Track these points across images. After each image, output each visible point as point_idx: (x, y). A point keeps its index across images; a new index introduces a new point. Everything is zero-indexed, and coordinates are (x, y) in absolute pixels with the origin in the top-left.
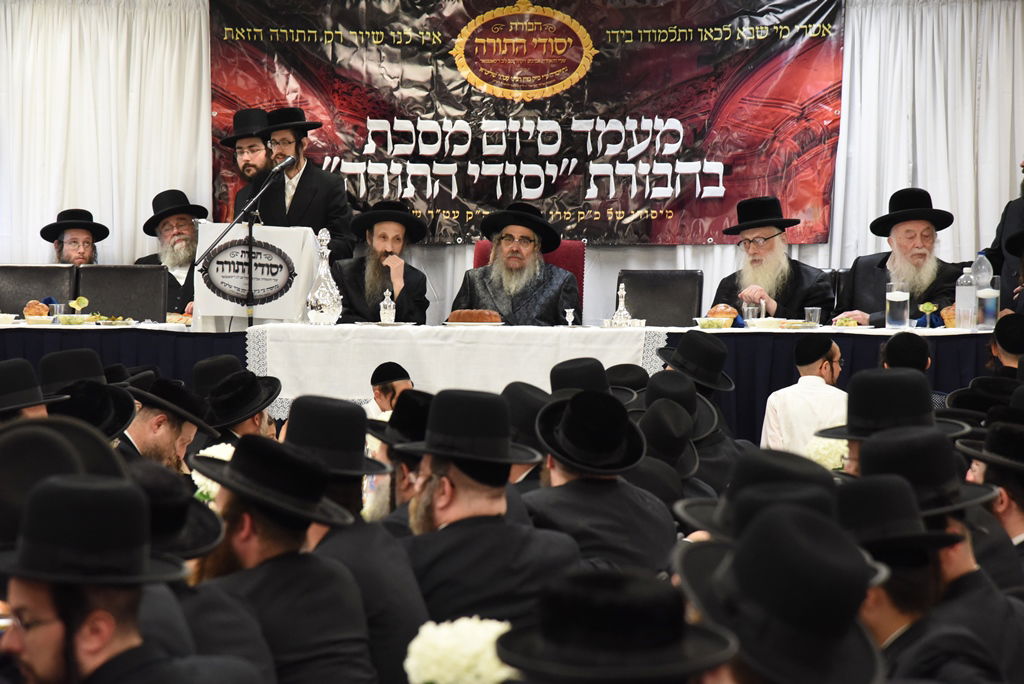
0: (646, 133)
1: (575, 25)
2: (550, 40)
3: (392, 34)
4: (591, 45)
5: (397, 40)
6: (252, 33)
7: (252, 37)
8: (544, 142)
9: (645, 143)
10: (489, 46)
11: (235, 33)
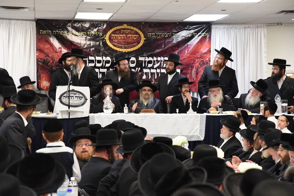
0: (159, 61)
1: (139, 31)
2: (132, 35)
3: (88, 33)
4: (144, 37)
5: (90, 34)
6: (48, 32)
7: (48, 33)
8: (131, 63)
9: (159, 64)
10: (116, 37)
11: (43, 32)
